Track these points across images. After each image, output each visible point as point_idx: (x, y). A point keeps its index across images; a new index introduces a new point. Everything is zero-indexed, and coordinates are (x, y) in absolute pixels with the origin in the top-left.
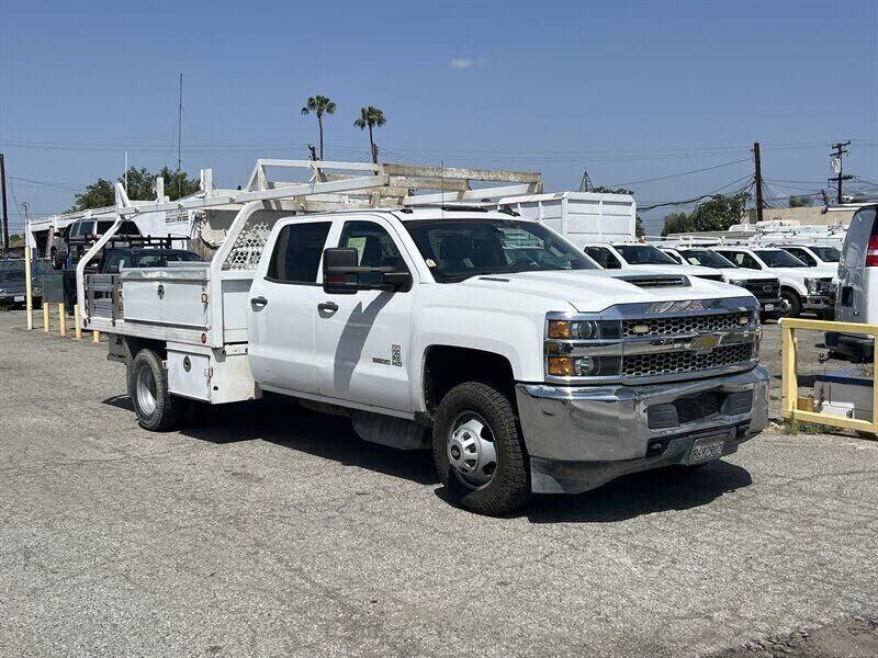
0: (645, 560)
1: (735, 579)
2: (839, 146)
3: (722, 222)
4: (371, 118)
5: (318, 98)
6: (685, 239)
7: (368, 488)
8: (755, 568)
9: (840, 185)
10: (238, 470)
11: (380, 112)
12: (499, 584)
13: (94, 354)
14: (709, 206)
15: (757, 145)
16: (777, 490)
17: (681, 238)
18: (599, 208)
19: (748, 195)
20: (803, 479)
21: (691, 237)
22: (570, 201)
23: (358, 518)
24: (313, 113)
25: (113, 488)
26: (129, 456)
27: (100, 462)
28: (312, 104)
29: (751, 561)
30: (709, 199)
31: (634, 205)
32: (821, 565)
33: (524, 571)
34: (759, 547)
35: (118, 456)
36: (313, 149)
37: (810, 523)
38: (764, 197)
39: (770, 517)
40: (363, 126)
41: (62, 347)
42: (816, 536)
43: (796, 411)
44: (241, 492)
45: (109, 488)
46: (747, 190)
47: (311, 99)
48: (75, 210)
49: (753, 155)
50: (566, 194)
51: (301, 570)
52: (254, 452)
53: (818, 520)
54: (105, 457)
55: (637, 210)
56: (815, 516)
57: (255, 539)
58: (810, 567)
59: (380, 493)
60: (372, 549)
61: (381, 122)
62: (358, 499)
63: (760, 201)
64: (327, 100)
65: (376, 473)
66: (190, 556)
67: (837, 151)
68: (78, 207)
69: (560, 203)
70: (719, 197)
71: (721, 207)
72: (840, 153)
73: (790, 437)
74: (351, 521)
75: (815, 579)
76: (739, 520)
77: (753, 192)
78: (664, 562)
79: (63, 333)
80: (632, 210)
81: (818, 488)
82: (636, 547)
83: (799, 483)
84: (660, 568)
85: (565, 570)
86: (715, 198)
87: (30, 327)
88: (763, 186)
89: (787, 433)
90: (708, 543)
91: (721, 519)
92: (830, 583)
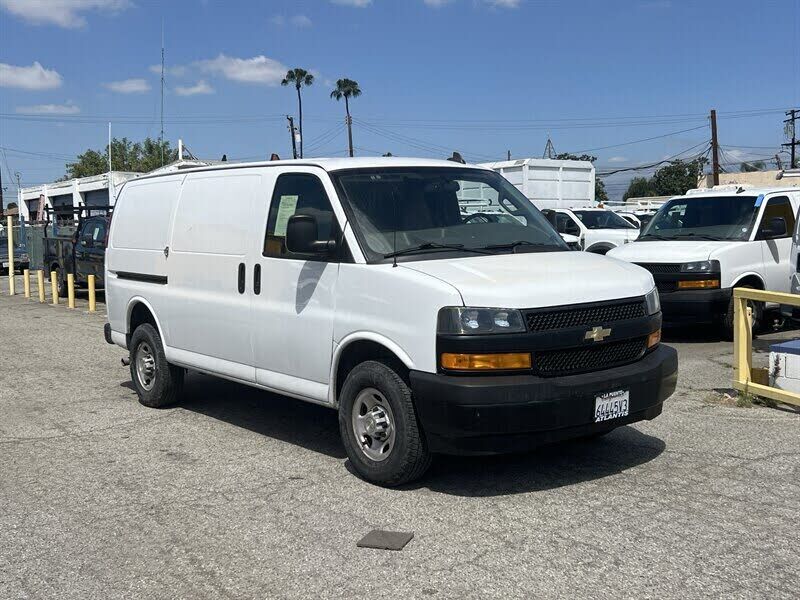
0: (586, 561)
1: (682, 585)
2: (793, 112)
3: (680, 186)
4: (347, 88)
5: (297, 70)
6: (643, 204)
7: (302, 472)
8: (704, 571)
9: (793, 150)
10: (174, 449)
11: (355, 84)
12: (425, 592)
13: (65, 321)
14: (668, 171)
15: (713, 112)
16: (730, 473)
17: (639, 202)
18: (559, 174)
19: (705, 160)
20: (758, 460)
21: (649, 202)
22: (531, 168)
23: (287, 508)
24: (292, 84)
25: (41, 471)
26: (67, 434)
27: (37, 440)
28: (291, 75)
29: (702, 563)
30: (668, 165)
31: (593, 171)
32: (778, 567)
33: (453, 575)
34: (708, 544)
35: (56, 432)
36: (291, 120)
37: (765, 514)
38: (720, 162)
39: (722, 505)
40: (339, 97)
41: (37, 313)
42: (771, 530)
43: (750, 384)
44: (171, 476)
45: (38, 471)
46: (704, 156)
47: (290, 72)
48: (67, 179)
49: (709, 122)
50: (527, 161)
51: (213, 574)
52: (195, 428)
53: (774, 509)
54: (45, 434)
55: (596, 175)
56: (770, 505)
57: (172, 534)
58: (766, 570)
59: (315, 477)
60: (293, 547)
61: (357, 92)
62: (292, 485)
63: (716, 165)
64: (306, 72)
65: (315, 454)
66: (99, 555)
67: (790, 117)
68: (69, 175)
69: (521, 170)
70: (677, 162)
71: (680, 171)
72: (793, 119)
73: (744, 410)
74: (278, 511)
75: (771, 586)
76: (690, 511)
77: (710, 157)
78: (606, 563)
79: (41, 299)
80: (591, 176)
81: (773, 470)
82: (575, 544)
83: (754, 464)
84: (601, 571)
85: (498, 573)
86: (673, 163)
87: (12, 293)
88: (719, 151)
89: (741, 405)
90: (656, 539)
91: (670, 509)
92: (787, 591)
